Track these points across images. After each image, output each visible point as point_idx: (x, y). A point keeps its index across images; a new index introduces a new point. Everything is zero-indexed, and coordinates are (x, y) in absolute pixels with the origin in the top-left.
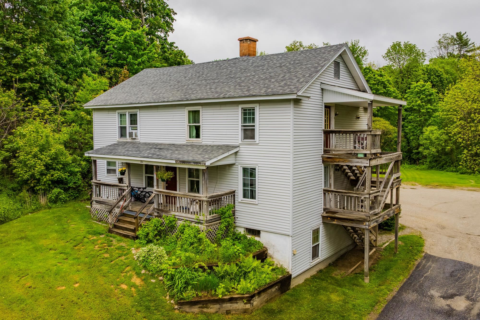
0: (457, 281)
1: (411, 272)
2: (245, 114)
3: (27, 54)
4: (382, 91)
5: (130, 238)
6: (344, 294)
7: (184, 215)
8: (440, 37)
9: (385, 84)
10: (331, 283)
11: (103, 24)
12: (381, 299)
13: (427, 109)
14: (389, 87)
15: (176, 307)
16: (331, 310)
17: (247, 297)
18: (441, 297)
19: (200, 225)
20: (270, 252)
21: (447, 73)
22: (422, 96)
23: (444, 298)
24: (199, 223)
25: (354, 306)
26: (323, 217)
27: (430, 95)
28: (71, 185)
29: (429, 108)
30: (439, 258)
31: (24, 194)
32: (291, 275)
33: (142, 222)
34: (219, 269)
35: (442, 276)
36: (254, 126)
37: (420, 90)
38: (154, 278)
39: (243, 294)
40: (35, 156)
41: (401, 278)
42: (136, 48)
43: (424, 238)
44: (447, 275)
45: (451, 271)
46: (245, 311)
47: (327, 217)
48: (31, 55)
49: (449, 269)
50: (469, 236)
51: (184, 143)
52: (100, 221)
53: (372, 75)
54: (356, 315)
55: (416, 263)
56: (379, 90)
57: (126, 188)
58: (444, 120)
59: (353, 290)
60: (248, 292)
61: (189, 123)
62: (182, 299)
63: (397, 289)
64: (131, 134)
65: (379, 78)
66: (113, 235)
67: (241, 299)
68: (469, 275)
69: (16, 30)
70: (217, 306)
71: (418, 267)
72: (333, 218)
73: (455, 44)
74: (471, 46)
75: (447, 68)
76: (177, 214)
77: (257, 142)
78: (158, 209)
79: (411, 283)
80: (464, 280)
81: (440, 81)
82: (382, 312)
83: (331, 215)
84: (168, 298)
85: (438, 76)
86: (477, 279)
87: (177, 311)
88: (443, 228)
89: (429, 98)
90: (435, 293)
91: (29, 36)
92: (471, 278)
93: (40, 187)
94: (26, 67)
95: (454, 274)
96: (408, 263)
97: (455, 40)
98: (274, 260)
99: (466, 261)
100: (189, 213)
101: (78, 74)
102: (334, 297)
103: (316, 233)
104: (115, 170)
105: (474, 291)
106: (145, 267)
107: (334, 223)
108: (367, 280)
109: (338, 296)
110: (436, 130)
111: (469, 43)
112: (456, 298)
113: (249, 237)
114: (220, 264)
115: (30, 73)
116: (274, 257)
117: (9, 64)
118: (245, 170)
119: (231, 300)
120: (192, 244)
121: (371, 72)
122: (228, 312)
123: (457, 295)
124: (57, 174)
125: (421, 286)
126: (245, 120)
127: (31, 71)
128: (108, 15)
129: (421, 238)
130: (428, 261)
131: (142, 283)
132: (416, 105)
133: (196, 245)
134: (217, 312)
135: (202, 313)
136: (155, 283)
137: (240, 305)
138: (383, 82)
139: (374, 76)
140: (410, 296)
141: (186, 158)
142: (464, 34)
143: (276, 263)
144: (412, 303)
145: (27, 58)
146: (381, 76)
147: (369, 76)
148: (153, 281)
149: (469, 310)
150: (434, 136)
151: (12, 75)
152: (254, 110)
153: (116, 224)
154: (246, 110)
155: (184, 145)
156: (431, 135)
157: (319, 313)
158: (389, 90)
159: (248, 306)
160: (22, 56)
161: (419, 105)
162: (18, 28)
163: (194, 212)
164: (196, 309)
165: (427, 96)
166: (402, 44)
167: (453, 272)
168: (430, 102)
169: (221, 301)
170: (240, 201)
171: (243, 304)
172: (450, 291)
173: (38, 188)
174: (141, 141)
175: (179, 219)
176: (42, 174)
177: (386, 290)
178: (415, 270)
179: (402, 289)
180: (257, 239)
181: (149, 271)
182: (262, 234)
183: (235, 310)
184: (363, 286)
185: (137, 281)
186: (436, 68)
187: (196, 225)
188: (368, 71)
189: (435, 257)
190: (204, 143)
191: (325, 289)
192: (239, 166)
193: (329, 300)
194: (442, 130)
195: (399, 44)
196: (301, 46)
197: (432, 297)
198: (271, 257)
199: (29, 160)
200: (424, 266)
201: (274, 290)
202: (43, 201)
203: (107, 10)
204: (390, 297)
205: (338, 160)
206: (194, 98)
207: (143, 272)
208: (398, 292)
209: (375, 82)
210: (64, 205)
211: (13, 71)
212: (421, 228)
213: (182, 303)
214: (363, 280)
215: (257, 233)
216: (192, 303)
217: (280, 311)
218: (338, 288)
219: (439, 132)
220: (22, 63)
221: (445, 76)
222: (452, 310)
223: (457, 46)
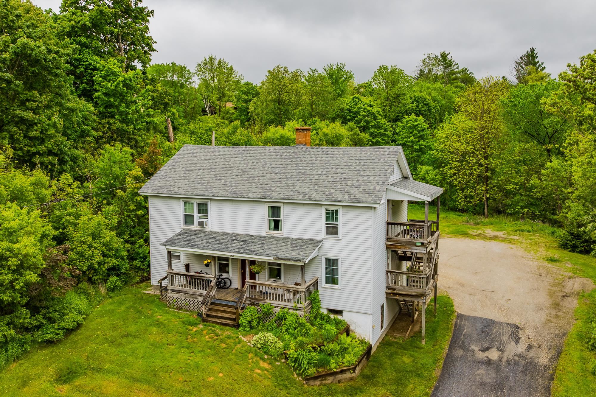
0: (487, 336)
1: (452, 331)
2: (328, 214)
3: (44, 124)
4: (373, 124)
5: (231, 327)
6: (412, 356)
7: (280, 303)
8: (425, 57)
9: (375, 115)
10: (397, 348)
11: (85, 63)
12: (439, 357)
13: (420, 145)
14: (379, 119)
15: (305, 382)
16: (408, 369)
17: (352, 368)
18: (480, 350)
19: (298, 312)
20: (352, 328)
21: (434, 100)
22: (415, 132)
23: (482, 351)
24: (297, 310)
25: (422, 365)
26: (387, 293)
27: (423, 130)
28: (123, 271)
29: (423, 145)
30: (469, 316)
31: (85, 285)
32: (371, 345)
33: (240, 311)
34: (326, 348)
35: (475, 332)
36: (337, 225)
37: (413, 125)
38: (278, 361)
39: (349, 366)
40: (90, 246)
41: (447, 337)
42: (128, 95)
43: (452, 298)
44: (479, 331)
45: (481, 328)
46: (351, 379)
47: (390, 293)
48: (48, 125)
49: (479, 326)
50: (485, 293)
51: (264, 234)
52: (180, 309)
53: (362, 106)
54: (426, 372)
55: (454, 323)
56: (369, 123)
57: (212, 279)
58: (438, 159)
59: (416, 352)
60: (353, 364)
61: (269, 217)
62: (308, 376)
63: (447, 347)
64: (201, 224)
65: (369, 108)
66: (208, 324)
67: (349, 370)
68: (495, 330)
69: (29, 98)
70: (332, 378)
71: (456, 326)
72: (396, 294)
73: (439, 65)
74: (455, 67)
75: (435, 94)
76: (273, 302)
77: (340, 238)
78: (250, 298)
79: (455, 341)
80: (492, 334)
81: (429, 110)
82: (443, 367)
83: (393, 292)
84: (296, 376)
85: (426, 105)
86: (500, 332)
87: (305, 386)
88: (463, 285)
89: (422, 133)
90: (474, 347)
91: (44, 103)
92: (496, 332)
93: (98, 277)
94: (42, 138)
95: (484, 330)
96: (447, 323)
97: (439, 60)
98: (356, 334)
99: (489, 318)
100: (282, 301)
101: (78, 133)
102: (406, 360)
103: (383, 307)
104: (179, 256)
105: (500, 344)
106: (266, 353)
107: (396, 298)
108: (424, 343)
109: (408, 358)
110: (431, 170)
111: (453, 64)
112: (490, 350)
113: (332, 316)
114: (325, 344)
115: (50, 146)
116: (356, 331)
117: (25, 137)
118: (328, 261)
119: (342, 372)
120: (295, 328)
121: (360, 102)
122: (340, 382)
123: (490, 348)
124: (113, 262)
125: (463, 343)
126: (328, 219)
127: (50, 144)
128: (89, 53)
129: (449, 298)
130: (461, 320)
131: (270, 366)
132: (409, 141)
133: (299, 329)
134: (332, 382)
135: (322, 384)
136: (280, 365)
137: (348, 375)
138: (373, 113)
139: (364, 105)
140: (458, 352)
141: (283, 256)
142: (448, 54)
143: (357, 336)
144: (461, 357)
145: (44, 129)
146: (371, 106)
147: (358, 106)
148: (278, 363)
149: (501, 358)
150: (429, 177)
151: (29, 148)
152: (337, 211)
153: (208, 313)
154: (329, 210)
155: (265, 237)
156: (426, 176)
157: (401, 374)
158: (379, 122)
159: (353, 375)
160: (39, 127)
161: (412, 141)
162: (33, 96)
163: (288, 300)
164: (318, 382)
165: (419, 132)
166: (389, 68)
167: (482, 328)
168: (422, 138)
169: (335, 374)
170: (323, 286)
171: (350, 374)
172: (485, 345)
173: (96, 278)
174: (212, 230)
175: (275, 307)
176: (100, 264)
177: (440, 349)
178: (455, 329)
179: (451, 347)
180: (339, 317)
181: (271, 356)
182: (344, 313)
183: (344, 379)
184: (422, 348)
185: (266, 365)
186: (424, 95)
187: (294, 311)
188: (357, 100)
189: (466, 316)
190: (286, 236)
191: (396, 353)
192: (323, 257)
193: (403, 362)
194: (437, 171)
195: (386, 68)
196: (286, 71)
197: (473, 351)
198: (353, 332)
199: (85, 250)
200: (460, 325)
201: (364, 359)
202: (102, 290)
203: (87, 47)
204: (444, 355)
205: (399, 247)
206: (277, 197)
207: (266, 357)
208: (449, 350)
209: (365, 114)
210: (122, 293)
211: (29, 144)
212: (445, 287)
213: (308, 379)
214: (421, 342)
215: (340, 312)
216: (315, 378)
217: (374, 376)
218: (406, 352)
219: (434, 173)
220: (39, 135)
221: (432, 104)
222: (490, 360)
223: (442, 67)
